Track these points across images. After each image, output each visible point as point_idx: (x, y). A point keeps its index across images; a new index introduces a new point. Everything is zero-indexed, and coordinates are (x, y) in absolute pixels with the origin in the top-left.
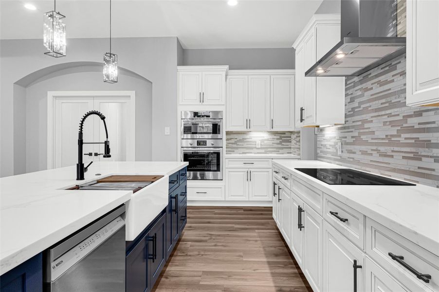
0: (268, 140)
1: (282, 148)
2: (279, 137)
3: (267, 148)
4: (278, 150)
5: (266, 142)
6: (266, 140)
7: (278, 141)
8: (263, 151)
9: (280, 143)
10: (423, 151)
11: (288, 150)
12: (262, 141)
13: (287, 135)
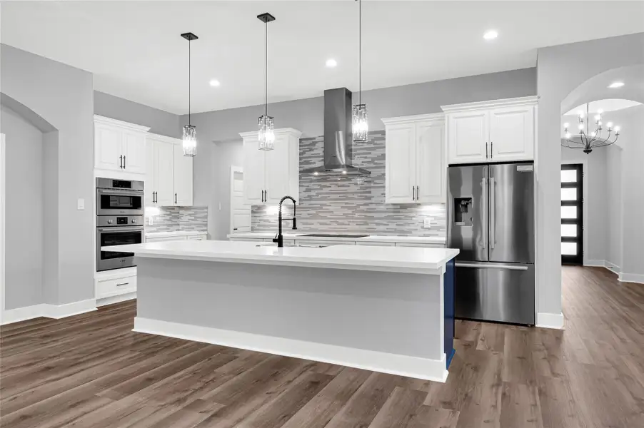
0: (159, 216)
1: (172, 225)
2: (168, 213)
3: (159, 225)
4: (169, 227)
5: (158, 218)
6: (157, 216)
7: (168, 218)
8: (154, 229)
9: (170, 220)
10: (369, 221)
11: (177, 227)
12: (155, 217)
13: (176, 210)
